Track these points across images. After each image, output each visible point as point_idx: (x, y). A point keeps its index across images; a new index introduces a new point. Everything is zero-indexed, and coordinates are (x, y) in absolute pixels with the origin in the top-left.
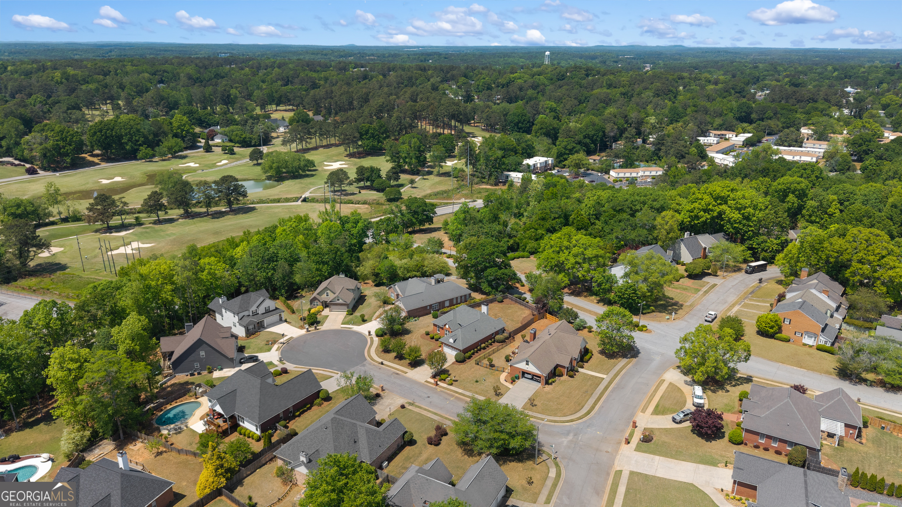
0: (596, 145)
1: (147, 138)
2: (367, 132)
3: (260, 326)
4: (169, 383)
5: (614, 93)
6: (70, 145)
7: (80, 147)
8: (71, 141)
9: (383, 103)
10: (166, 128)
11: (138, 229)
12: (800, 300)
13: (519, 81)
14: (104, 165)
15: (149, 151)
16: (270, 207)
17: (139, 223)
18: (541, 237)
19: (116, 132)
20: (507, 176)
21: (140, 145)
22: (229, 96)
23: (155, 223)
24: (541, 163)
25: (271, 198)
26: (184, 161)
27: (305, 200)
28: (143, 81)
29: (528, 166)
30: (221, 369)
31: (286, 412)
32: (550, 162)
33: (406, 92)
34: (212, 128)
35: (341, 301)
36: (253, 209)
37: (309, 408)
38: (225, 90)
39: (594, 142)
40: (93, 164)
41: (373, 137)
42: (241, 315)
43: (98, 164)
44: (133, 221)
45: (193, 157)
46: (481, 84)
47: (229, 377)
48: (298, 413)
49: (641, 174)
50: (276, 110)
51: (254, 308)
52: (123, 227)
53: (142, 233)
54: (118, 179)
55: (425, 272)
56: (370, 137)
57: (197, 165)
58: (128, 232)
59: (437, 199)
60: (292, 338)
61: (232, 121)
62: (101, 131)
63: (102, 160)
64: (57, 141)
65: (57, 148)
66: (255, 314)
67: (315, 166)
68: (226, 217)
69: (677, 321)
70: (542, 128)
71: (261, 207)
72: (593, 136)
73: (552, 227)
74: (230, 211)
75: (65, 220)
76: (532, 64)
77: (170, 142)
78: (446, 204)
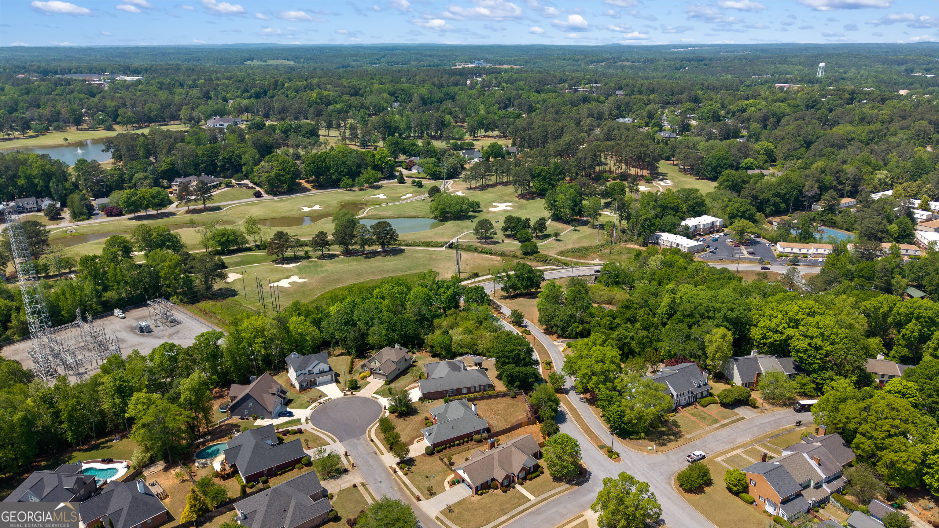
0: (788, 205)
1: (351, 169)
2: (539, 174)
3: (313, 384)
4: (226, 423)
5: (860, 132)
6: (288, 174)
7: (297, 175)
8: (289, 171)
9: (570, 141)
10: (369, 160)
11: (305, 262)
12: (778, 463)
13: (752, 109)
14: (314, 191)
15: (350, 182)
16: (416, 251)
17: (307, 257)
18: (616, 327)
19: (326, 164)
20: (658, 238)
21: (344, 176)
22: (443, 122)
23: (319, 258)
24: (704, 225)
25: (425, 240)
26: (377, 191)
27: (451, 246)
28: (382, 102)
29: (687, 227)
30: (263, 418)
31: (270, 470)
32: (718, 224)
33: (605, 125)
34: (412, 158)
35: (381, 372)
36: (402, 251)
37: (291, 470)
38: (440, 116)
39: (786, 202)
40: (306, 190)
41: (545, 179)
42: (299, 373)
43: (310, 190)
44: (302, 253)
45: (387, 187)
46: (706, 111)
47: (264, 427)
48: (279, 473)
49: (811, 251)
50: (485, 136)
51: (310, 368)
52: (295, 259)
53: (304, 267)
54: (317, 207)
55: (477, 350)
56: (542, 179)
57: (385, 197)
58: (296, 264)
59: (571, 257)
60: (330, 399)
61: (431, 152)
62: (314, 162)
63: (314, 187)
64: (279, 170)
65: (278, 176)
66: (311, 373)
67: (479, 207)
68: (377, 258)
69: (658, 454)
70: (728, 181)
71: (410, 250)
72: (786, 194)
73: (633, 317)
74: (383, 252)
75: (258, 247)
76: (801, 77)
77: (369, 173)
78: (577, 264)
